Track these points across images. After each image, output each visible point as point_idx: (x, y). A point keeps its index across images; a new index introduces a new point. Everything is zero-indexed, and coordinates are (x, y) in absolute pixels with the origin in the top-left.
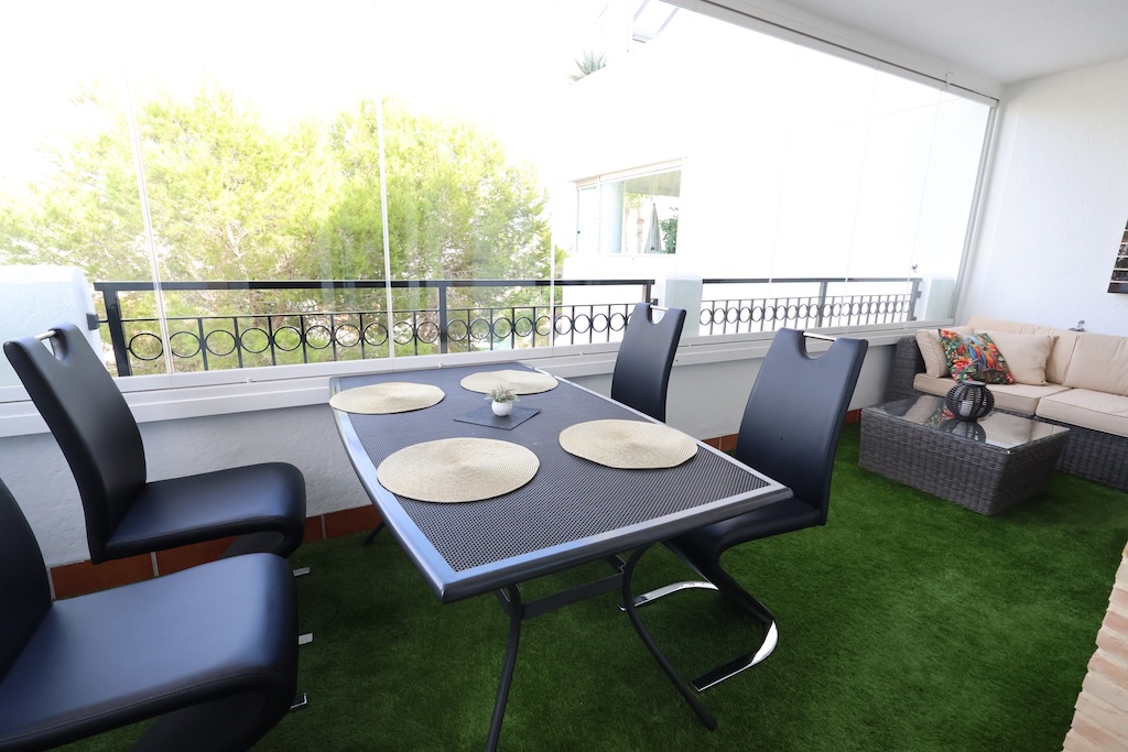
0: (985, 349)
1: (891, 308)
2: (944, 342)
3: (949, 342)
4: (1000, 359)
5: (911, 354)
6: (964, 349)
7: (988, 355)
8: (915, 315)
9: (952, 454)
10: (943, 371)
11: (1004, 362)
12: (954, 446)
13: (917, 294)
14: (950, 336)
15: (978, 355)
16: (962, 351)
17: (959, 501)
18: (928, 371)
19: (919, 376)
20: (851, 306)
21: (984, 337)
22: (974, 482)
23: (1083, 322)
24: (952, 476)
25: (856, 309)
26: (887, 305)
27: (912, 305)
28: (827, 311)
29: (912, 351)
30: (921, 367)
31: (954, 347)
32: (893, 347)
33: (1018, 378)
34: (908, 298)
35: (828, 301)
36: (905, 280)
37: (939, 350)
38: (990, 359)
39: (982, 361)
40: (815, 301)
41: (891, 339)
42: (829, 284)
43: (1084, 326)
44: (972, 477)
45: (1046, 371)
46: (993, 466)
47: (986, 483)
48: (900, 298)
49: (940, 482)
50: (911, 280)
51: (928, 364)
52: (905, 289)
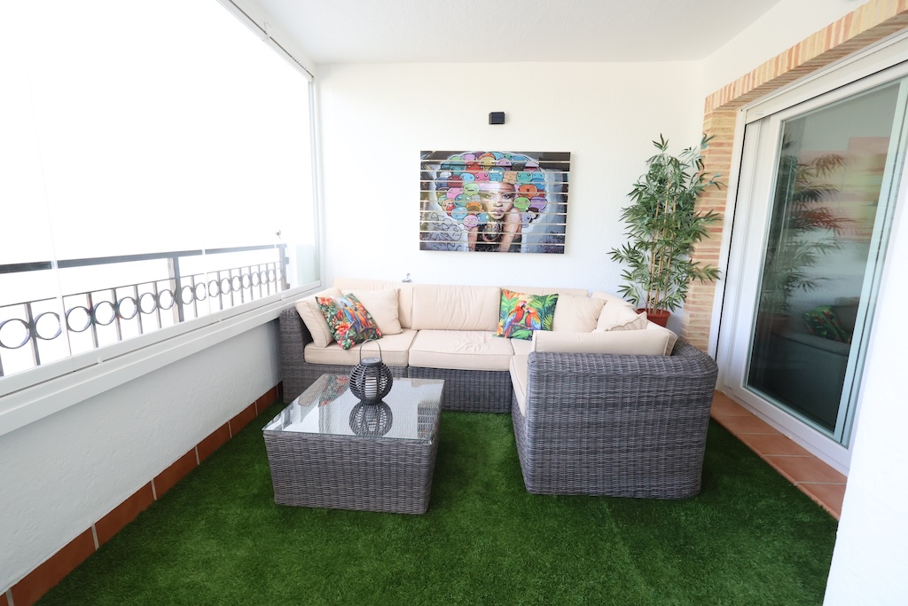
0: (356, 310)
1: (264, 279)
2: (324, 309)
3: (325, 307)
4: (369, 317)
5: (296, 327)
6: (341, 313)
7: (359, 314)
8: (288, 282)
9: (378, 460)
10: (328, 339)
11: (371, 318)
12: (378, 450)
13: (285, 261)
14: (327, 303)
15: (353, 317)
16: (340, 316)
17: (393, 509)
18: (315, 341)
19: (309, 347)
20: (219, 284)
21: (351, 297)
22: (405, 484)
23: (409, 274)
24: (382, 484)
25: (225, 286)
26: (259, 275)
27: (283, 271)
28: (186, 295)
29: (296, 323)
30: (307, 338)
31: (333, 313)
32: (277, 320)
33: (384, 331)
34: (278, 265)
35: (185, 282)
36: (272, 247)
37: (320, 318)
38: (362, 318)
39: (357, 322)
40: (166, 286)
41: (271, 314)
42: (181, 260)
43: (410, 278)
44: (401, 479)
45: (399, 319)
46: (419, 461)
47: (416, 480)
48: (271, 267)
49: (372, 494)
50: (278, 246)
51: (314, 335)
52: (273, 256)
